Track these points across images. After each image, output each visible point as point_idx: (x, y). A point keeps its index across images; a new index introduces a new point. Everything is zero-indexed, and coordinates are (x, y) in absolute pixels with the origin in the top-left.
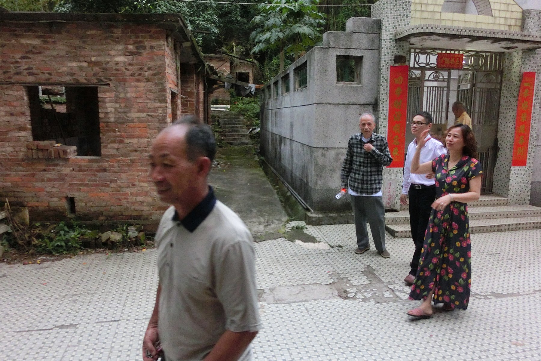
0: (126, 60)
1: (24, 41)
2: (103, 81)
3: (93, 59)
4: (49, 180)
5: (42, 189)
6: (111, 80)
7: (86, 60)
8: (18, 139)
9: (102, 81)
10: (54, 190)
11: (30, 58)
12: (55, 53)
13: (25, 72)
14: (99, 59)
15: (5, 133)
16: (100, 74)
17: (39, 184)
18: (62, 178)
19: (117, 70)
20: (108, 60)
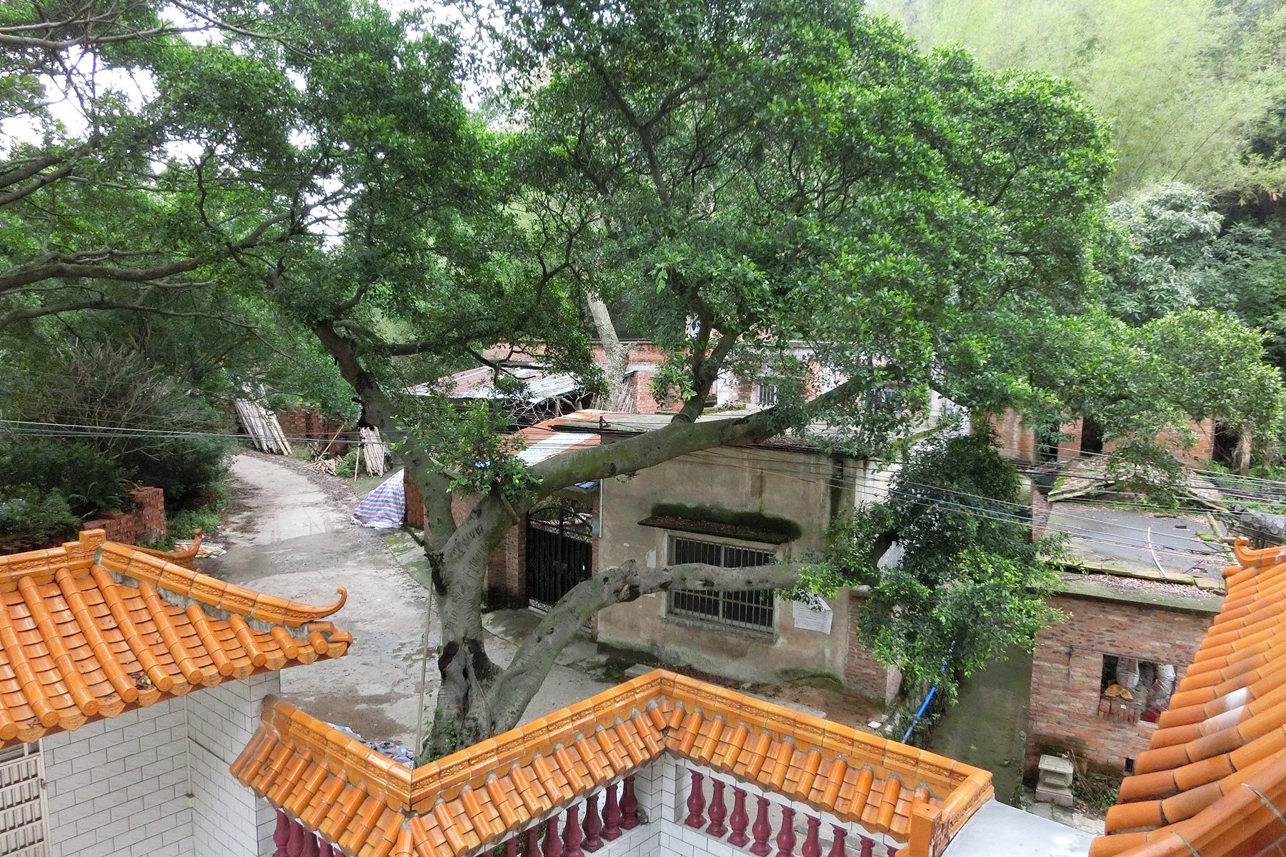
1: (1110, 617)
3: (1177, 642)
4: (1112, 739)
5: (1103, 746)
7: (1170, 642)
8: (1089, 699)
10: (1115, 749)
11: (1114, 632)
12: (1140, 632)
13: (1108, 643)
14: (1184, 643)
15: (1078, 691)
16: (1182, 657)
17: (1102, 741)
18: (1125, 741)
20: (1193, 644)
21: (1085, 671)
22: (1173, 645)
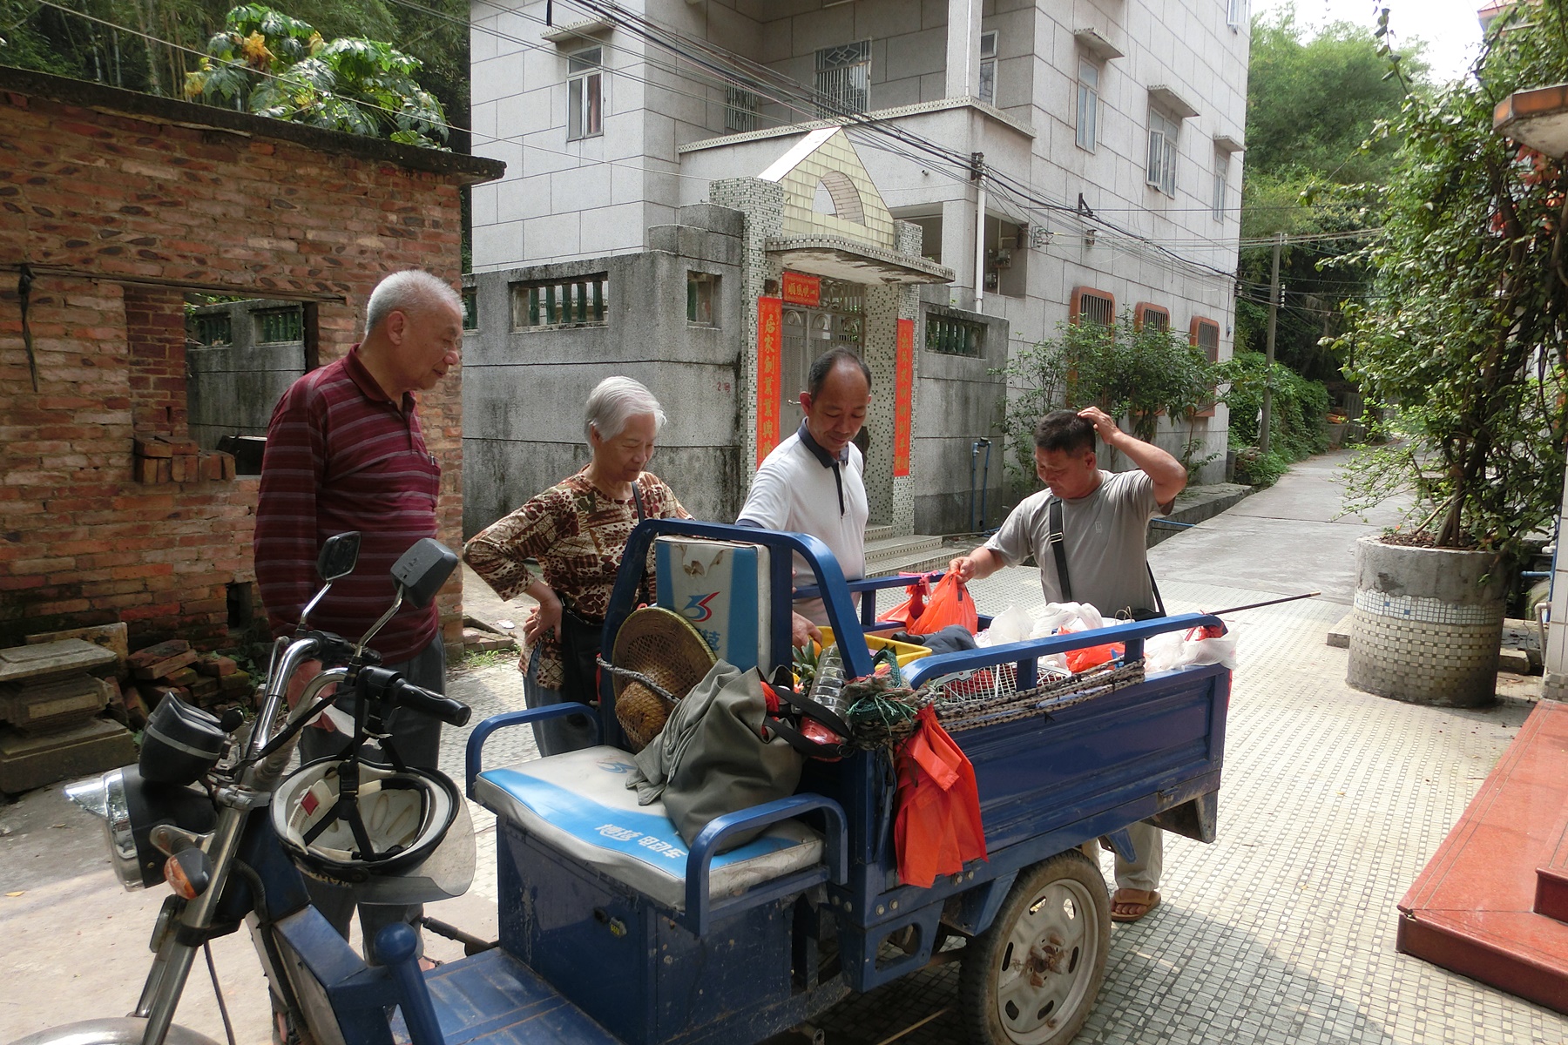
0: (382, 245)
1: (131, 167)
2: (331, 291)
3: (310, 235)
4: (187, 541)
5: (164, 569)
6: (347, 289)
7: (293, 236)
8: (103, 433)
9: (326, 288)
10: (198, 569)
11: (147, 214)
12: (218, 210)
13: (134, 249)
14: (325, 236)
15: (65, 416)
16: (326, 273)
18: (221, 535)
19: (361, 266)
20: (343, 240)
21: (74, 345)
22: (301, 243)
